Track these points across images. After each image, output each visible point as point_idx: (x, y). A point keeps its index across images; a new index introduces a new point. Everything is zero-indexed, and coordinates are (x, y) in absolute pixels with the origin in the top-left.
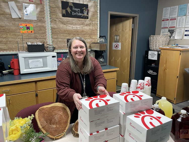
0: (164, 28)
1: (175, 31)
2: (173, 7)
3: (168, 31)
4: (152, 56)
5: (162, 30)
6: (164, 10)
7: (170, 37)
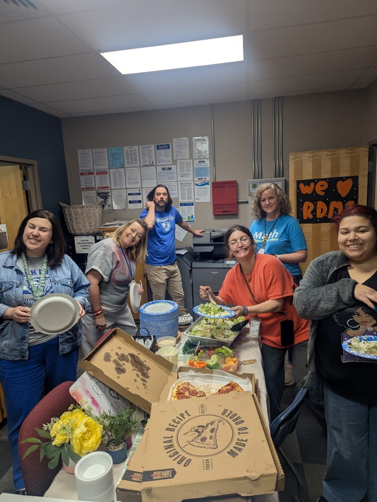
0: (87, 188)
1: (109, 194)
2: (97, 150)
3: (95, 194)
4: (84, 247)
5: (84, 193)
6: (79, 153)
7: (103, 206)
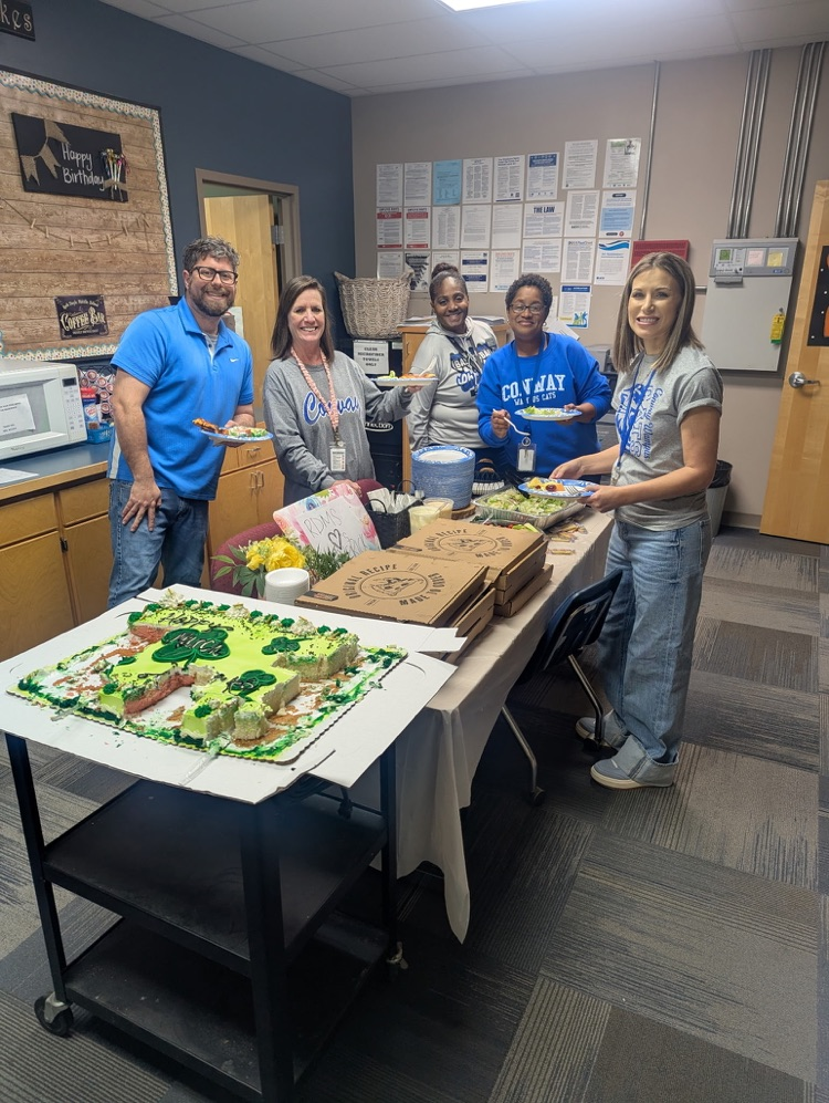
0: (387, 246)
1: (427, 261)
2: (413, 166)
3: (401, 260)
4: (369, 362)
5: (382, 256)
6: (378, 173)
7: (413, 285)
